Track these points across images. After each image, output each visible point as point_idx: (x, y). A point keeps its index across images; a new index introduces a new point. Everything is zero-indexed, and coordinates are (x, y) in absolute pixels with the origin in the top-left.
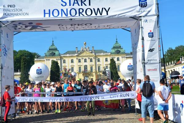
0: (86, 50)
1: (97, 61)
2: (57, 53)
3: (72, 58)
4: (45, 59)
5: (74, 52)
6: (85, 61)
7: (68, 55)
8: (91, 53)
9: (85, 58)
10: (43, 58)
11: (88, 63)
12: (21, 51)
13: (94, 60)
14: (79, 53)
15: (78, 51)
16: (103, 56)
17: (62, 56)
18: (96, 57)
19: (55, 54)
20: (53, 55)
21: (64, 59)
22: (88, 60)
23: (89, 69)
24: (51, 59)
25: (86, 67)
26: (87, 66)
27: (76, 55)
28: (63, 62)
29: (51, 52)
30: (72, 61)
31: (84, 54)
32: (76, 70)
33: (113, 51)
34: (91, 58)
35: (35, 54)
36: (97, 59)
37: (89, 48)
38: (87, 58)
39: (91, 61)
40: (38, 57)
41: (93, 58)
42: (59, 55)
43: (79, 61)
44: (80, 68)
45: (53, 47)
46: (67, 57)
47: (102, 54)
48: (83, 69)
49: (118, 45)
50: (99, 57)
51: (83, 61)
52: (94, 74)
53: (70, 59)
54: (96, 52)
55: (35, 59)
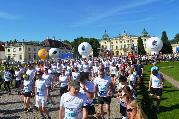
0: (125, 35)
2: (108, 38)
3: (117, 41)
6: (125, 42)
7: (114, 39)
8: (128, 37)
9: (124, 40)
13: (130, 41)
14: (121, 38)
15: (120, 36)
17: (111, 39)
18: (131, 39)
20: (106, 39)
21: (112, 41)
23: (127, 47)
25: (125, 45)
27: (119, 38)
28: (111, 43)
29: (104, 38)
30: (117, 42)
31: (124, 38)
32: (119, 47)
33: (142, 35)
37: (127, 34)
38: (126, 40)
39: (128, 42)
41: (129, 40)
43: (121, 42)
44: (121, 46)
45: (105, 35)
47: (135, 37)
48: (123, 47)
49: (145, 32)
51: (123, 42)
52: (130, 50)
53: (115, 41)
54: (131, 36)
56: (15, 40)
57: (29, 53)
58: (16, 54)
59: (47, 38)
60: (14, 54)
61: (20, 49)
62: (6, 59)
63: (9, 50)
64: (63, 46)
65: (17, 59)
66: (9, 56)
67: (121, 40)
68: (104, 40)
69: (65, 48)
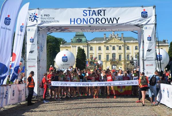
0: (114, 37)
1: (126, 49)
2: (83, 39)
3: (100, 45)
4: (71, 46)
5: (102, 39)
6: (114, 48)
7: (95, 42)
8: (120, 40)
9: (113, 45)
10: (69, 44)
11: (117, 51)
13: (122, 48)
14: (107, 40)
15: (106, 38)
17: (89, 42)
18: (125, 45)
19: (81, 40)
20: (80, 41)
21: (92, 46)
22: (117, 48)
23: (117, 57)
24: (77, 46)
26: (115, 54)
27: (104, 42)
28: (90, 49)
29: (77, 38)
30: (100, 49)
31: (113, 41)
32: (103, 58)
34: (120, 45)
35: (61, 40)
36: (126, 47)
37: (118, 35)
38: (115, 46)
39: (120, 49)
40: (64, 43)
41: (121, 46)
42: (86, 41)
43: (107, 49)
44: (108, 56)
46: (94, 44)
47: (132, 42)
48: (110, 57)
50: (128, 45)
51: (111, 48)
52: (123, 63)
53: (98, 46)
54: (125, 39)
55: (61, 46)
68: (76, 42)
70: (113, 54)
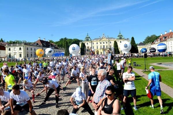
0: (104, 37)
1: (110, 43)
2: (89, 39)
3: (97, 42)
5: (98, 39)
6: (104, 43)
7: (95, 40)
8: (107, 39)
9: (103, 42)
11: (105, 44)
12: (74, 39)
13: (108, 43)
14: (101, 39)
16: (113, 40)
18: (109, 41)
21: (93, 42)
23: (106, 47)
27: (99, 40)
28: (92, 44)
29: (87, 39)
30: (97, 43)
31: (103, 40)
32: (99, 47)
33: (118, 38)
34: (106, 41)
38: (104, 42)
39: (107, 43)
42: (91, 40)
43: (101, 43)
44: (101, 47)
45: (87, 37)
48: (102, 47)
49: (120, 35)
50: (111, 41)
53: (96, 42)
54: (109, 38)
55: (80, 43)
56: (2, 39)
57: (27, 52)
58: (16, 53)
59: (39, 39)
60: (14, 53)
61: (20, 49)
62: (7, 56)
63: (10, 49)
64: (52, 46)
65: (17, 57)
66: (10, 54)
67: (101, 42)
68: (86, 41)
69: (54, 48)
70: (103, 46)
